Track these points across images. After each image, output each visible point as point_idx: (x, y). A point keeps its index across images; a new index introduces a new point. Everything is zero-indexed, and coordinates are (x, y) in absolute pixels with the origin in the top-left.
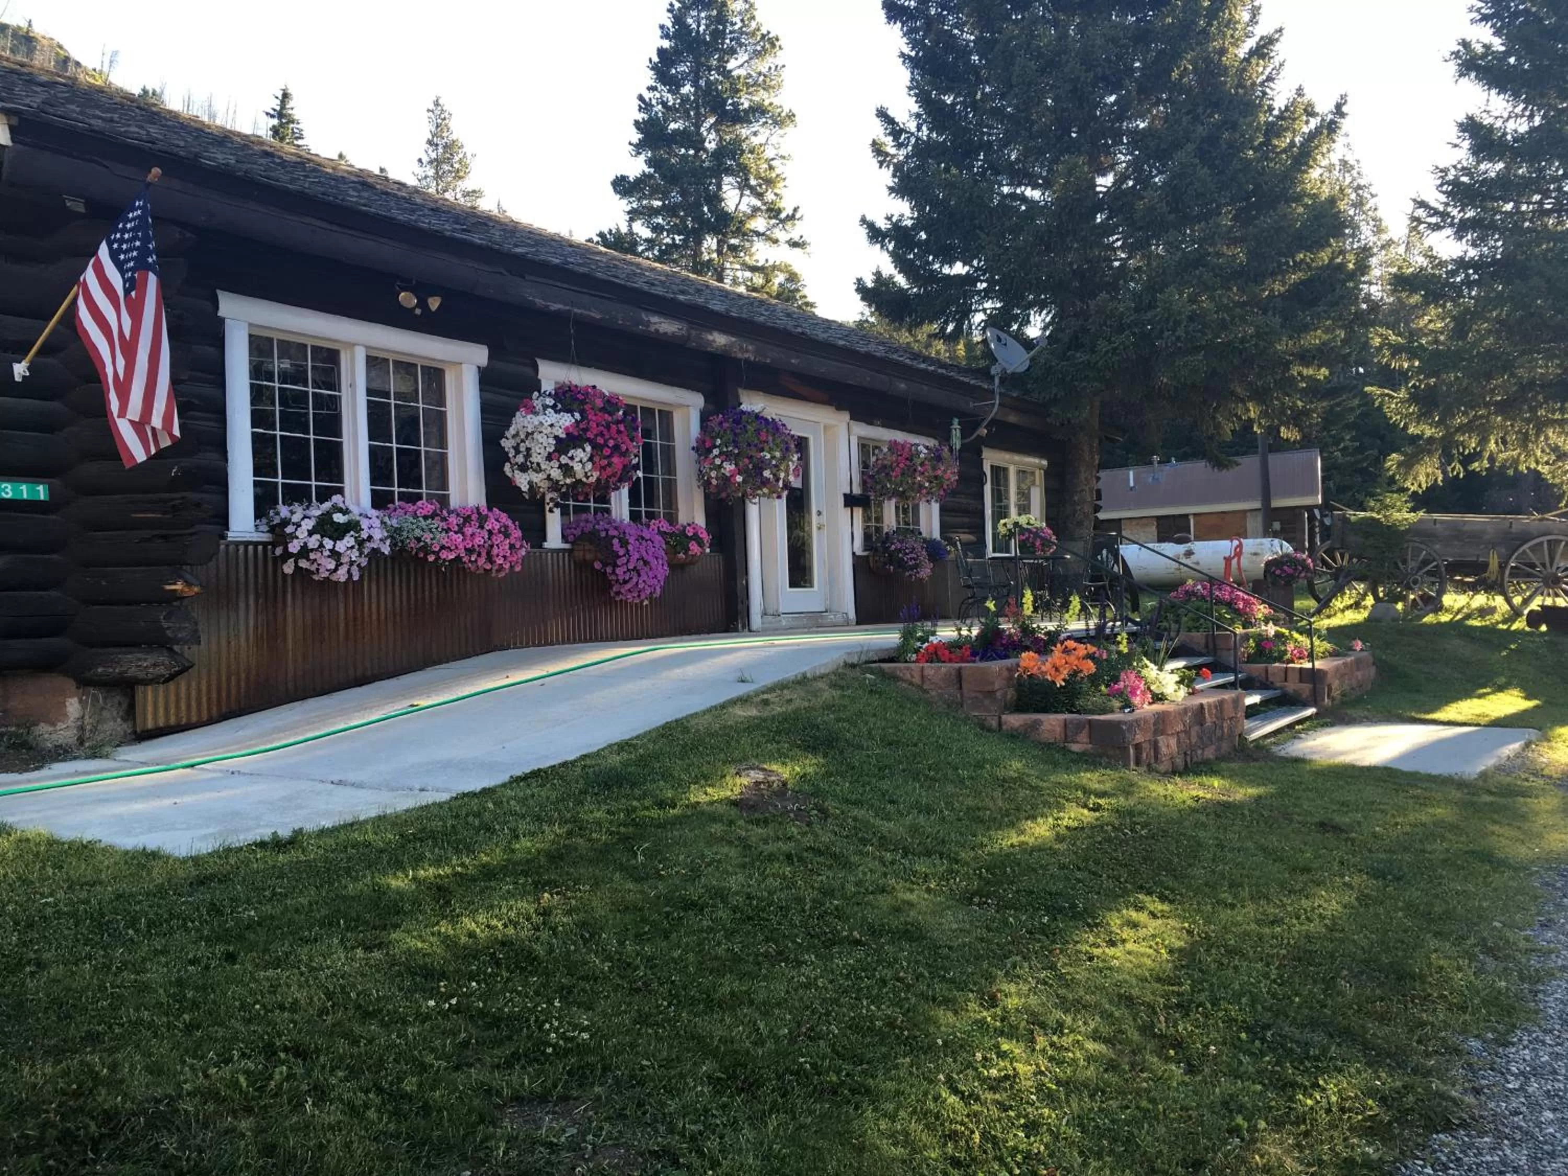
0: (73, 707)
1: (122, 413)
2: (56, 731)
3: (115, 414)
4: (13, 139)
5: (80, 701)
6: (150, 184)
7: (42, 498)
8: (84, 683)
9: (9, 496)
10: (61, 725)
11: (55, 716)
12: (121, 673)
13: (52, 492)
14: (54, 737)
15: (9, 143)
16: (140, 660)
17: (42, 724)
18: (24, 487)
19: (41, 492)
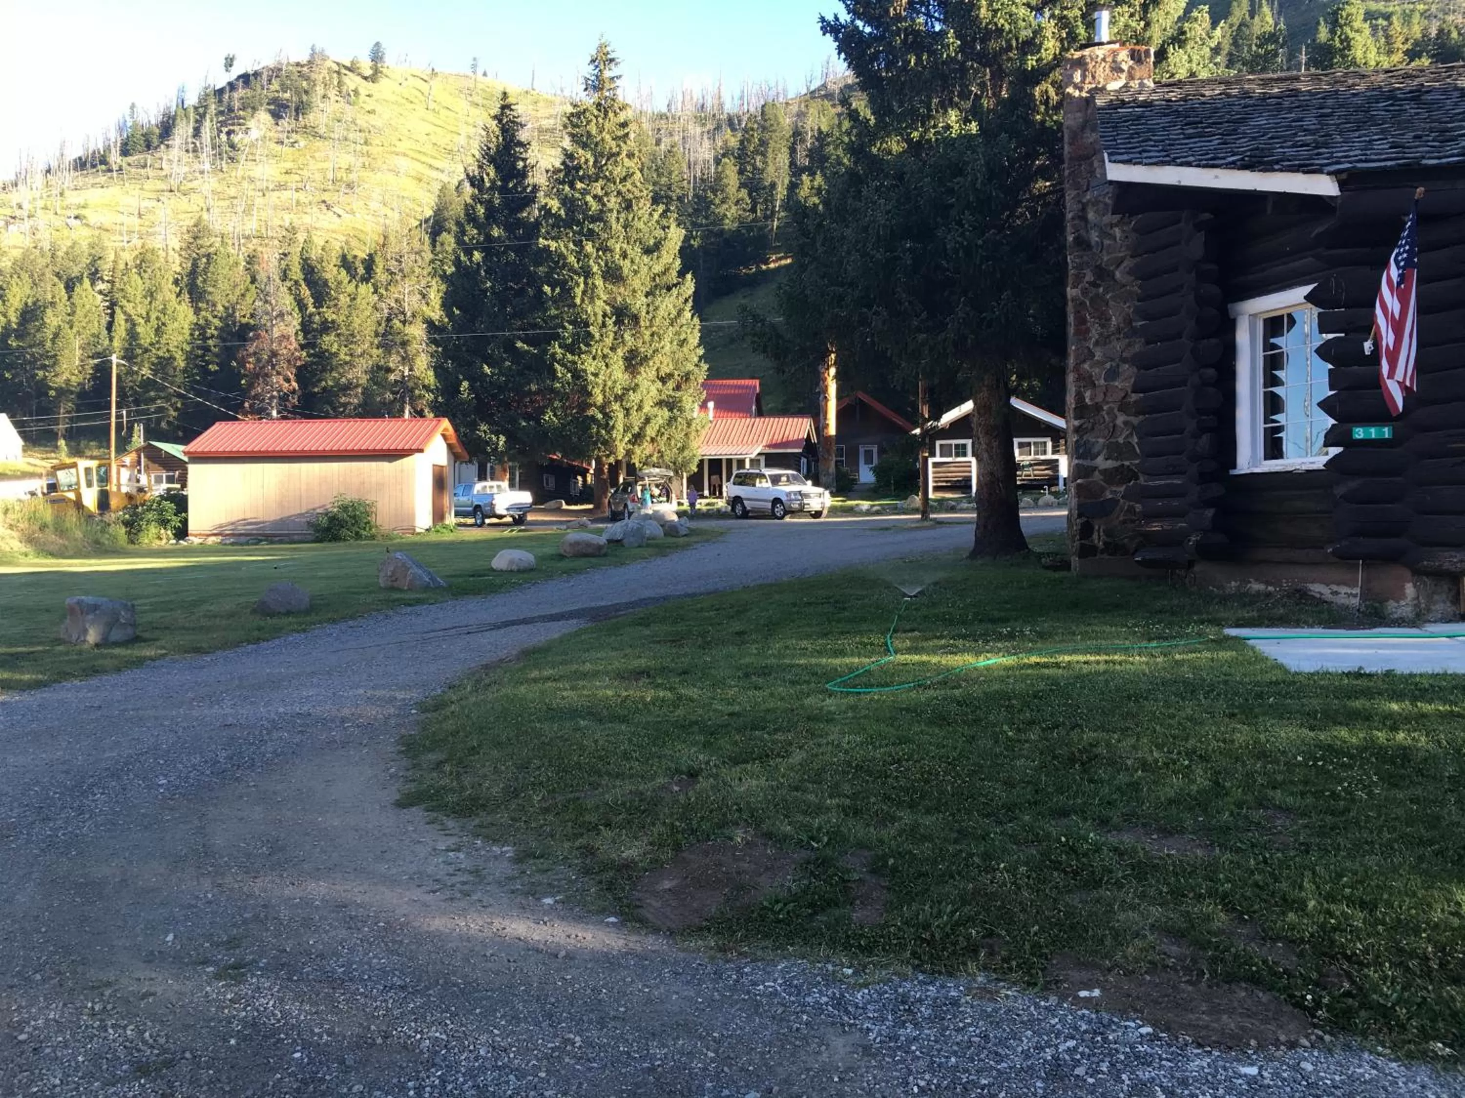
0: (1410, 590)
1: (1391, 375)
2: (1399, 607)
3: (1385, 376)
4: (1341, 190)
5: (1415, 586)
6: (1417, 201)
7: (1387, 436)
8: (1418, 573)
9: (1362, 437)
10: (1402, 603)
11: (1399, 595)
12: (1441, 566)
13: (1394, 432)
14: (1400, 611)
15: (1339, 193)
16: (1451, 556)
17: (1391, 601)
18: (1373, 430)
19: (1386, 432)
